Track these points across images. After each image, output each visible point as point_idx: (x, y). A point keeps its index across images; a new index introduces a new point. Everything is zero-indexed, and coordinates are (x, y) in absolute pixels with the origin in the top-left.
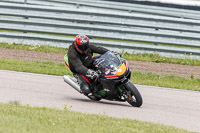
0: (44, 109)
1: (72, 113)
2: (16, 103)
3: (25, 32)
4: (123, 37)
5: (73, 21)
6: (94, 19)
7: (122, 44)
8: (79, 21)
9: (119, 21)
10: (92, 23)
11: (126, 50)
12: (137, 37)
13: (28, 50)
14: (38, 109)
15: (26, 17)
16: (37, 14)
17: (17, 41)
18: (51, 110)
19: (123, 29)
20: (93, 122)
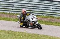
0: (19, 32)
1: (27, 33)
3: (13, 9)
4: (42, 11)
5: (27, 6)
6: (34, 5)
7: (42, 13)
8: (29, 6)
9: (41, 6)
10: (33, 7)
11: (43, 15)
12: (46, 11)
13: (14, 15)
14: (17, 32)
15: (13, 5)
16: (16, 4)
17: (10, 12)
19: (42, 9)
20: (33, 36)
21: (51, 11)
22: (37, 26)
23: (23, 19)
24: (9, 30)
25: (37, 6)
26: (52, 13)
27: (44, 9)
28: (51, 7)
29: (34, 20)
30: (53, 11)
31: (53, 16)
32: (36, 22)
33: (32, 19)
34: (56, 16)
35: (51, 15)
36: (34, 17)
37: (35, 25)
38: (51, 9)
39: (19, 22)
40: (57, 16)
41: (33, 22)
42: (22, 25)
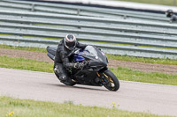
2: (70, 103)
5: (121, 30)
6: (139, 28)
7: (164, 50)
9: (161, 30)
11: (167, 56)
14: (90, 108)
15: (79, 27)
18: (101, 109)
24: (65, 102)
25: (151, 29)
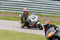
0: (7, 30)
4: (30, 9)
5: (15, 4)
8: (17, 4)
9: (29, 4)
10: (21, 4)
12: (34, 9)
13: (2, 13)
15: (1, 3)
19: (30, 6)
20: (21, 34)
21: (39, 9)
22: (38, 26)
23: (24, 19)
25: (25, 4)
26: (40, 11)
27: (32, 6)
28: (39, 5)
29: (35, 20)
30: (41, 9)
31: (41, 14)
32: (37, 22)
33: (33, 19)
34: (44, 14)
35: (39, 13)
36: (35, 17)
37: (36, 26)
38: (39, 7)
39: (21, 22)
40: (46, 14)
41: (34, 22)
42: (23, 26)
